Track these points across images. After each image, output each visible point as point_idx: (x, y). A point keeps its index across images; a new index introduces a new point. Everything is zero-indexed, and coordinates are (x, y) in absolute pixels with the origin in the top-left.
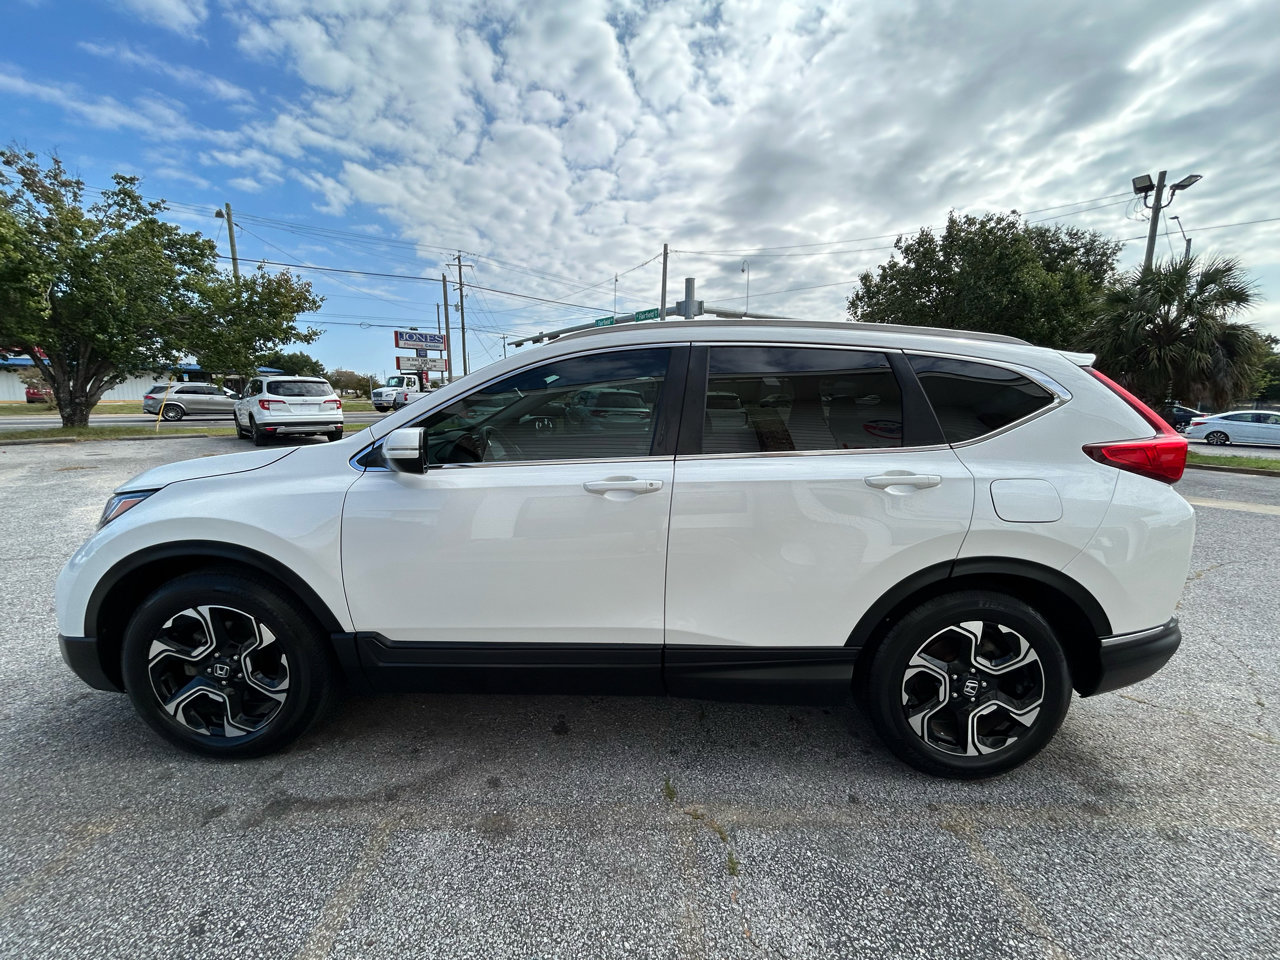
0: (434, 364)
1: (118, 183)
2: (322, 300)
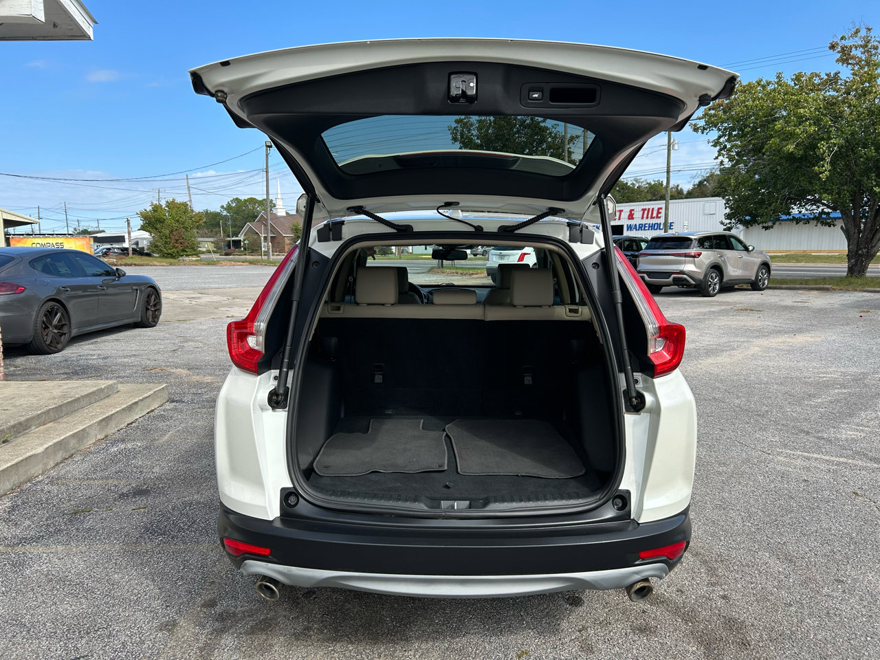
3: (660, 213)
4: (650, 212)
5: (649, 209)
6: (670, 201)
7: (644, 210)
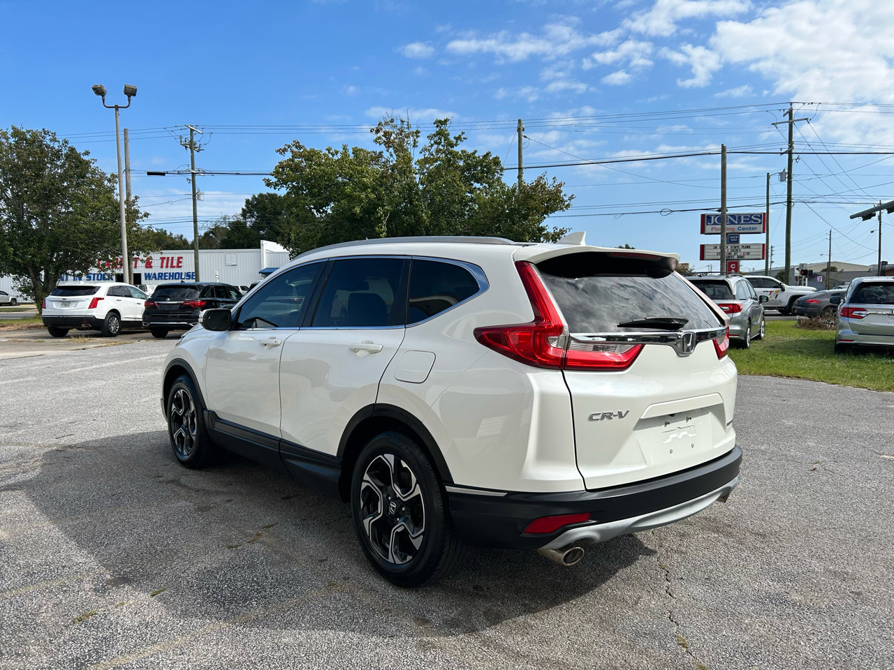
0: (747, 250)
1: (437, 126)
2: (571, 198)
3: (181, 262)
4: (170, 261)
5: (168, 258)
6: (200, 251)
7: (163, 259)
